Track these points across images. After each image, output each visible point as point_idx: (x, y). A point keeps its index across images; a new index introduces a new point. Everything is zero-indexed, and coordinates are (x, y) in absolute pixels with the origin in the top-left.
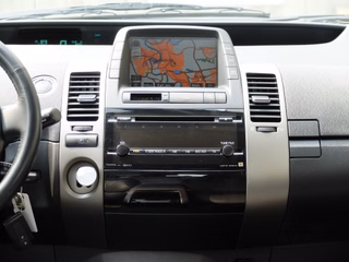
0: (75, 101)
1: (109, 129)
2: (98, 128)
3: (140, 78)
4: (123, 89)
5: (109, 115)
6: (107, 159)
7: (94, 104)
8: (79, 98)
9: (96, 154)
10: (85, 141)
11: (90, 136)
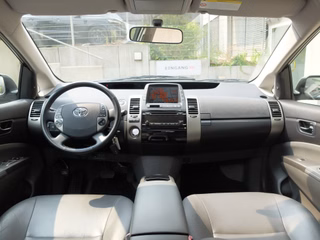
0: (132, 108)
1: (143, 116)
2: (139, 116)
4: (147, 104)
5: (143, 112)
6: (142, 126)
7: (138, 109)
9: (139, 125)
10: (135, 120)
11: (137, 119)
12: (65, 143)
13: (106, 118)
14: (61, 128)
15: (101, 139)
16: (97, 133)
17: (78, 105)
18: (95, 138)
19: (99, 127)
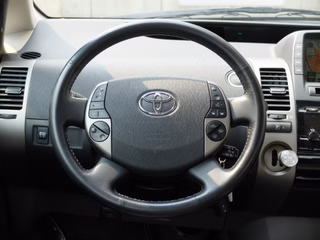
0: (268, 92)
1: (299, 116)
2: (291, 116)
3: (314, 74)
4: (308, 84)
5: (300, 104)
6: (300, 144)
7: (285, 96)
8: (272, 90)
9: (291, 138)
10: (281, 127)
11: (284, 123)
12: (118, 186)
13: (226, 122)
14: (106, 145)
15: (217, 177)
16: (203, 160)
17: (150, 85)
18: (198, 173)
19: (210, 146)
